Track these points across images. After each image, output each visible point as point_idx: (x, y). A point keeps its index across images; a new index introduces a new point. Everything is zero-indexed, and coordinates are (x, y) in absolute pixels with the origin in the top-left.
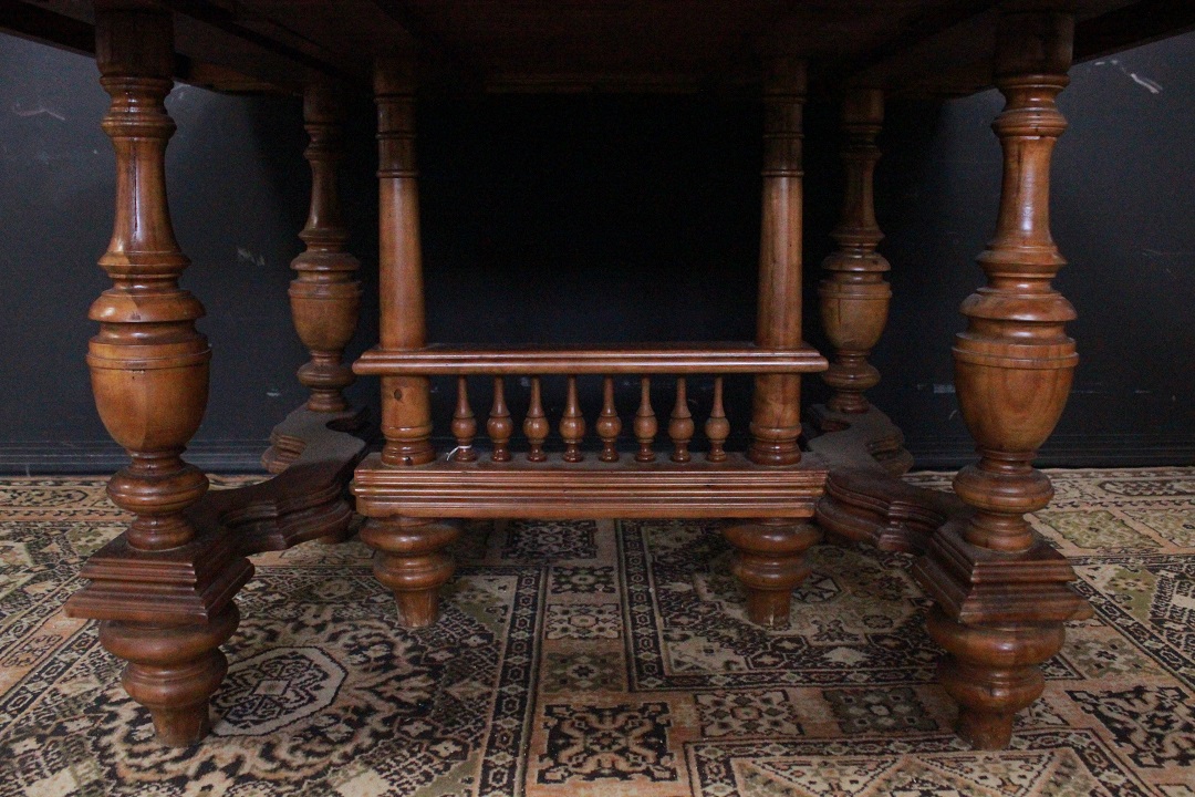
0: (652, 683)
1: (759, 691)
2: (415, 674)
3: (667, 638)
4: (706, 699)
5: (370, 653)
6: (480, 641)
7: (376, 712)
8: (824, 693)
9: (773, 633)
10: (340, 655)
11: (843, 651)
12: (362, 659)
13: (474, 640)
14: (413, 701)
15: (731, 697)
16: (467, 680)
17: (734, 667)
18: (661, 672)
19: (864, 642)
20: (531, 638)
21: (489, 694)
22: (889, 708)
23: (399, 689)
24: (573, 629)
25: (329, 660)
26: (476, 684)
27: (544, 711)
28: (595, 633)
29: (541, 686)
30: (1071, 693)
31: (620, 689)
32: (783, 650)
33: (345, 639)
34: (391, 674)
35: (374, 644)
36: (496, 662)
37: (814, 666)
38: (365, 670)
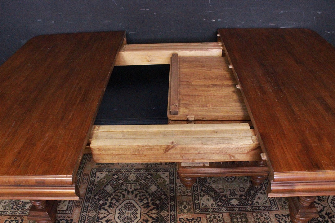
0: (198, 211)
1: (218, 214)
2: (154, 208)
3: (201, 196)
4: (208, 216)
5: (144, 202)
6: (165, 197)
7: (149, 221)
8: (230, 214)
9: (221, 194)
10: (138, 202)
11: (234, 200)
12: (143, 204)
13: (163, 197)
14: (155, 217)
15: (213, 216)
16: (164, 211)
17: (213, 206)
18: (199, 208)
19: (238, 197)
20: (174, 195)
21: (168, 215)
22: (241, 220)
23: (152, 214)
24: (182, 192)
25: (136, 204)
26: (165, 212)
27: (179, 220)
28: (186, 194)
29: (178, 212)
30: (275, 215)
31: (192, 213)
32: (222, 200)
33: (138, 197)
34: (149, 209)
35: (144, 198)
36: (168, 204)
37: (228, 206)
38: (144, 207)
